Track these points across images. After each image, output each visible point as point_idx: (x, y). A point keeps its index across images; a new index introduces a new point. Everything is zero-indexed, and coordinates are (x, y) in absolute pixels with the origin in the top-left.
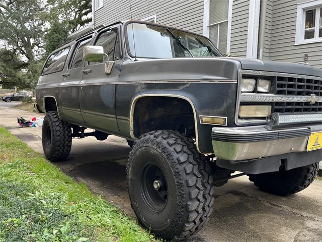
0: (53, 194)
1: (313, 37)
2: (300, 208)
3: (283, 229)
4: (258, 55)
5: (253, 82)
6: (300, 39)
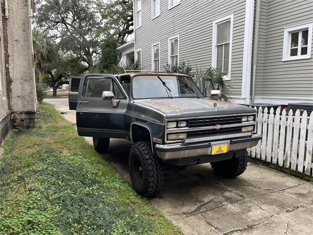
1: (297, 55)
5: (175, 123)
6: (286, 56)
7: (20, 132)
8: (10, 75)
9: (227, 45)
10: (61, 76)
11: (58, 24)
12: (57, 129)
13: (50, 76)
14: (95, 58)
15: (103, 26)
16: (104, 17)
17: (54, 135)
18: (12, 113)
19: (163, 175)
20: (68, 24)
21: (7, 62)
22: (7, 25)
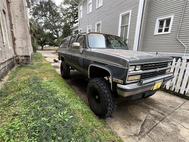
0: (63, 95)
1: (162, 32)
2: (148, 104)
3: (141, 113)
4: (138, 49)
5: (134, 67)
6: (156, 33)
7: (21, 66)
8: (14, 35)
9: (127, 26)
10: (45, 41)
11: (43, 17)
12: (42, 65)
13: (40, 41)
14: (60, 34)
15: (63, 19)
16: (64, 15)
17: (40, 68)
18: (17, 56)
19: (117, 104)
20: (47, 17)
21: (12, 28)
22: (10, 6)
